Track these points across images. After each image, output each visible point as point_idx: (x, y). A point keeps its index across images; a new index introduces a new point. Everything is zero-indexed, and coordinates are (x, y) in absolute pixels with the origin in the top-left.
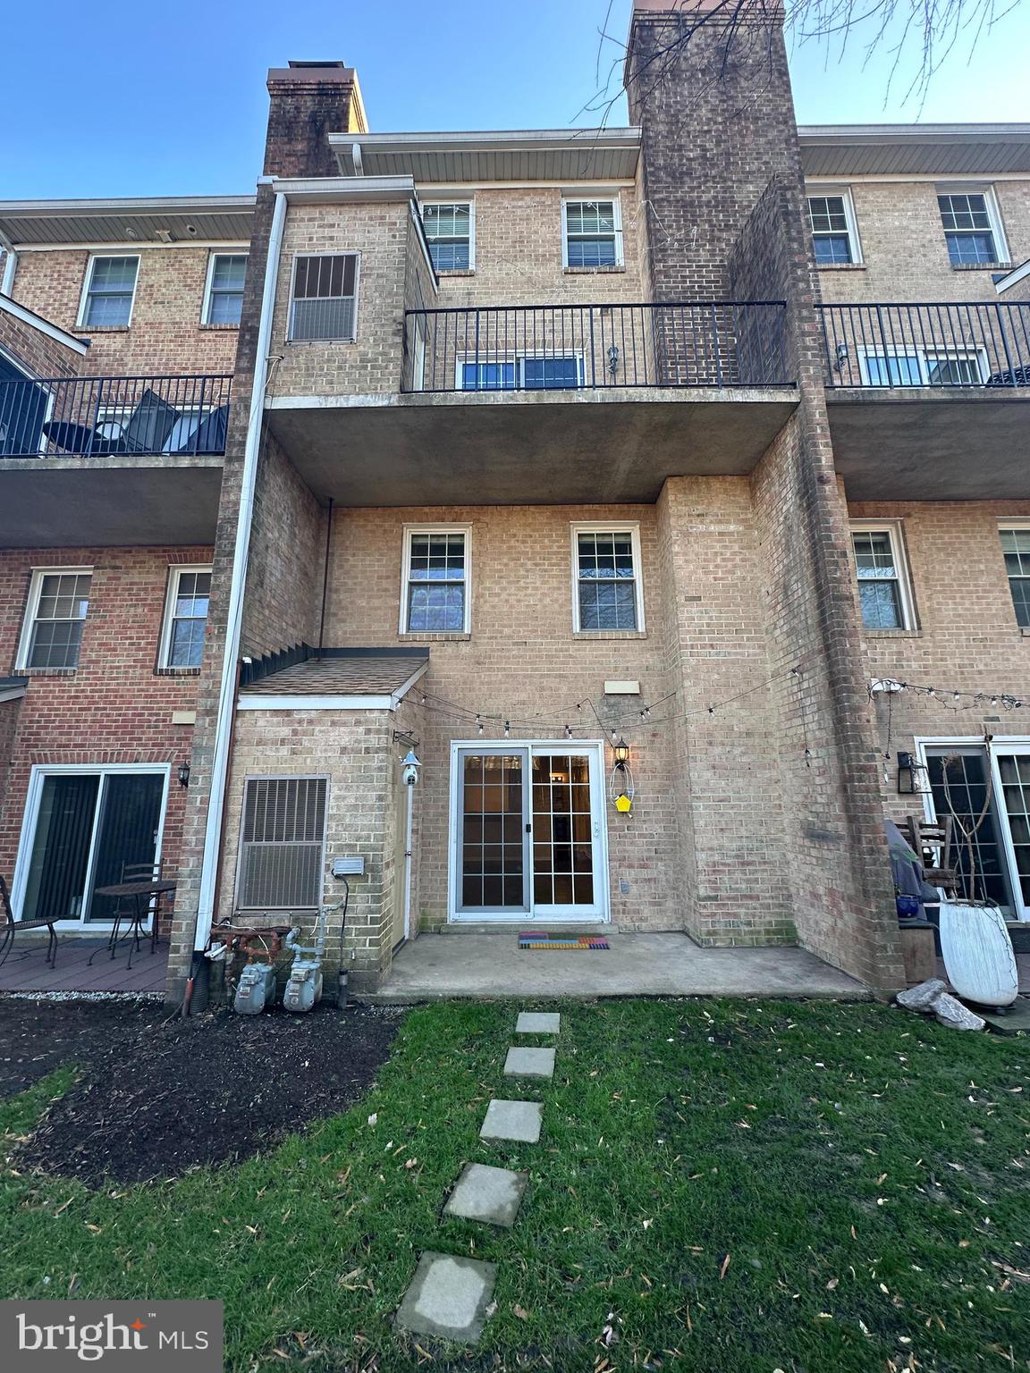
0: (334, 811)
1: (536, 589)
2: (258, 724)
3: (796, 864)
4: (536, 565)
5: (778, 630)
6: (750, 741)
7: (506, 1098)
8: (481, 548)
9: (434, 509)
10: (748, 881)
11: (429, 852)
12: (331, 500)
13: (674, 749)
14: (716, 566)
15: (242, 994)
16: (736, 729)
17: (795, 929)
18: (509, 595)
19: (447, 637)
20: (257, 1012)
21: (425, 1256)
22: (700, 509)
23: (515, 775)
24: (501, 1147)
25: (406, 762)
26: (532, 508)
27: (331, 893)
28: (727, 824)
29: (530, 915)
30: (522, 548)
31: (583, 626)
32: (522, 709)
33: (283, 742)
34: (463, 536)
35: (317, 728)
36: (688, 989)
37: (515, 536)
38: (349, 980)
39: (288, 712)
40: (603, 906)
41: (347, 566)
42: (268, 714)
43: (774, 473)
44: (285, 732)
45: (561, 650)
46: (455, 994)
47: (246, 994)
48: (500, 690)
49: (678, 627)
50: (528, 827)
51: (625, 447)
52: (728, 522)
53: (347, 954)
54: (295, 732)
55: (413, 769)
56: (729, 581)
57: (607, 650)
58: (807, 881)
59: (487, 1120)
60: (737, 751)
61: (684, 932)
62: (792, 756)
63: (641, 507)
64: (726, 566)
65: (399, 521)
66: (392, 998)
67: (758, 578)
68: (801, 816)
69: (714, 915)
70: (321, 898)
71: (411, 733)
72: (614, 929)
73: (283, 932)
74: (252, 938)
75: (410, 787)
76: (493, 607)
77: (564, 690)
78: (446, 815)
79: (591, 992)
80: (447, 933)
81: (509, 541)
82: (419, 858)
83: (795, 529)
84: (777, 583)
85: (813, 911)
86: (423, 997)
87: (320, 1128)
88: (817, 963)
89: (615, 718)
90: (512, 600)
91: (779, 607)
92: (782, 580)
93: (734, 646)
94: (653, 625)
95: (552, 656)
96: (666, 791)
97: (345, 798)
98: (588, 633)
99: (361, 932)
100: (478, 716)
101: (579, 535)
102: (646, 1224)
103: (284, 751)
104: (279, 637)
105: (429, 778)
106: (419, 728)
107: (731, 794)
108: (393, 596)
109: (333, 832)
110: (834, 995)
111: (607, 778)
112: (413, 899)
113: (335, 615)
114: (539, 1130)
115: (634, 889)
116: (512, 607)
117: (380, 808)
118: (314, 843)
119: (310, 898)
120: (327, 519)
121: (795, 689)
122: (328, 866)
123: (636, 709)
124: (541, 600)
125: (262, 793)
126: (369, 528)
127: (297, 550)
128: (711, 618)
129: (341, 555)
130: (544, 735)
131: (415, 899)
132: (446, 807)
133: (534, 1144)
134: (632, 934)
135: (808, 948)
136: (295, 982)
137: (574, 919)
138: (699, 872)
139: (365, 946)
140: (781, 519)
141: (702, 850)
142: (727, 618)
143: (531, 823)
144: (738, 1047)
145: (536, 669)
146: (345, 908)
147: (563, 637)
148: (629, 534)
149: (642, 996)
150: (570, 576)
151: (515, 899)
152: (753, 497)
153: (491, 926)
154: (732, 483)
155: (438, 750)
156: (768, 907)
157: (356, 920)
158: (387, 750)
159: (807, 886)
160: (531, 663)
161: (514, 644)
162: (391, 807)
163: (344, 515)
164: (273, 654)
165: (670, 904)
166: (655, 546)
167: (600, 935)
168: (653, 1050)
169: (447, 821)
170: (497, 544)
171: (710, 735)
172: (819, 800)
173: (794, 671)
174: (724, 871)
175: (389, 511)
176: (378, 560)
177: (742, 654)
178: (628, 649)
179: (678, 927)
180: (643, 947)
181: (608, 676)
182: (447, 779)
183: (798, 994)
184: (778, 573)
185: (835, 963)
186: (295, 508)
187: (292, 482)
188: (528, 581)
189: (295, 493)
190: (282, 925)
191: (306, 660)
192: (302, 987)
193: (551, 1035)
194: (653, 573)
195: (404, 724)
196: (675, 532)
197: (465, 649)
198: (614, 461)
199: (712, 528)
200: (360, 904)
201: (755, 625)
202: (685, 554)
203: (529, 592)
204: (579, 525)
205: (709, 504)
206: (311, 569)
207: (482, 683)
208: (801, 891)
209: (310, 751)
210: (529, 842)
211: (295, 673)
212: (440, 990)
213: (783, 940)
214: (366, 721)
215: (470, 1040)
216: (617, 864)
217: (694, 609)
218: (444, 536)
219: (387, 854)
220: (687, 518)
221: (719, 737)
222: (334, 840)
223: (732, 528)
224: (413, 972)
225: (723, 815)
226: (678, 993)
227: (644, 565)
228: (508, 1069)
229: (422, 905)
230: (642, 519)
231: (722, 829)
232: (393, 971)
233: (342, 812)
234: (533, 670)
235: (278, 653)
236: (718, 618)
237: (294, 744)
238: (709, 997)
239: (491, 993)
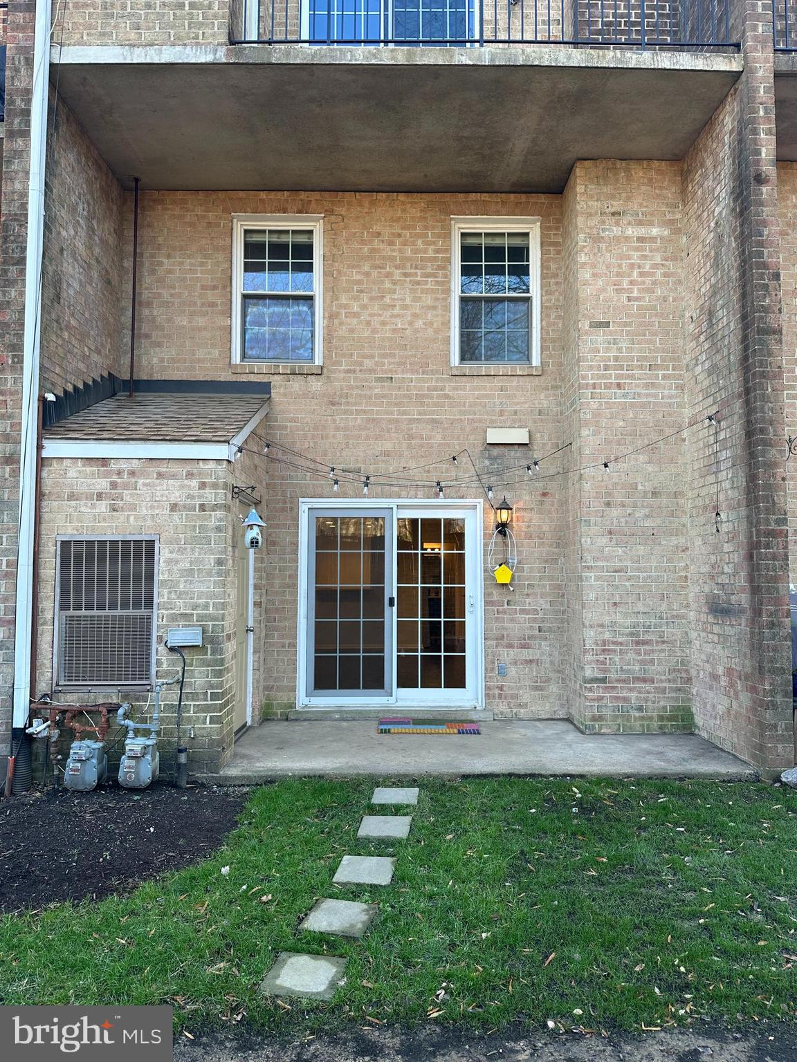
0: (166, 577)
1: (405, 307)
2: (68, 475)
3: (697, 643)
4: (406, 275)
5: (700, 367)
6: (655, 502)
7: (359, 855)
8: (335, 251)
9: (272, 195)
10: (642, 662)
11: (276, 629)
12: (137, 180)
13: (567, 511)
14: (631, 283)
15: (72, 770)
16: (640, 487)
17: (693, 715)
18: (372, 315)
19: (293, 369)
20: (89, 788)
21: (283, 955)
22: (616, 205)
23: (378, 542)
24: (354, 888)
25: (248, 522)
26: (402, 197)
27: (165, 667)
28: (621, 597)
29: (392, 700)
30: (387, 251)
31: (463, 358)
32: (385, 462)
33: (100, 496)
34: (311, 232)
35: (141, 482)
36: (560, 768)
37: (379, 234)
38: (188, 758)
39: (104, 461)
40: (477, 691)
41: (161, 271)
42: (80, 463)
43: (709, 162)
44: (102, 484)
45: (435, 389)
46: (306, 773)
47: (77, 770)
48: (359, 437)
49: (579, 360)
50: (391, 600)
51: (522, 121)
52: (651, 224)
53: (185, 731)
54: (114, 485)
55: (256, 529)
56: (646, 302)
57: (491, 389)
58: (708, 661)
59: (339, 870)
60: (639, 514)
61: (568, 720)
62: (702, 520)
63: (543, 198)
64: (644, 283)
65: (227, 211)
66: (236, 778)
67: (682, 299)
68: (707, 589)
69: (600, 698)
70: (153, 672)
71: (253, 488)
72: (490, 716)
73: (113, 709)
74: (78, 714)
75: (252, 551)
76: (352, 331)
77: (437, 439)
78: (294, 586)
79: (455, 771)
80: (296, 720)
81: (371, 242)
82: (263, 635)
83: (726, 240)
84: (702, 306)
85: (711, 694)
86: (270, 776)
87: (174, 877)
88: (711, 748)
89: (498, 473)
90: (376, 322)
91: (702, 338)
92: (707, 304)
93: (646, 386)
94: (550, 357)
95: (423, 396)
96: (555, 561)
97: (177, 562)
98: (470, 367)
99: (200, 709)
100: (333, 470)
101: (463, 234)
102: (484, 935)
103: (103, 507)
104: (82, 366)
105: (274, 543)
106: (262, 485)
107: (629, 564)
108: (223, 313)
109: (165, 599)
110: (717, 775)
111: (486, 545)
112: (256, 682)
113: (148, 336)
114: (390, 876)
115: (512, 672)
116: (374, 331)
117: (219, 573)
118: (143, 612)
119: (141, 672)
120: (131, 205)
121: (712, 439)
122: (160, 638)
123: (524, 463)
124: (411, 323)
125: (78, 556)
126: (188, 219)
127: (97, 250)
128: (620, 349)
129: (153, 256)
130: (412, 493)
131: (258, 682)
132: (295, 577)
133: (385, 886)
134: (508, 721)
135: (704, 734)
136: (130, 757)
137: (444, 704)
138: (586, 651)
139: (205, 723)
140: (712, 225)
141: (591, 627)
142: (640, 351)
143: (395, 595)
144: (602, 817)
145: (404, 413)
146: (181, 684)
147: (437, 372)
148: (527, 234)
149: (510, 775)
150: (448, 291)
151: (375, 681)
152: (684, 191)
153: (346, 712)
154: (658, 171)
155: (283, 510)
156: (664, 690)
157: (194, 696)
158: (226, 508)
159: (708, 666)
160: (397, 405)
161: (379, 380)
162: (232, 574)
163: (155, 201)
164: (75, 388)
165: (554, 689)
166: (558, 253)
167: (472, 722)
168: (512, 818)
169: (295, 593)
170: (356, 245)
171: (609, 494)
172: (726, 570)
173: (710, 418)
174: (615, 651)
175: (214, 196)
176: (202, 264)
177: (655, 396)
178: (517, 388)
179: (561, 714)
180: (519, 733)
181: (492, 421)
182: (295, 544)
183: (678, 774)
184: (704, 295)
185: (727, 747)
186: (92, 193)
187: (87, 158)
188: (396, 296)
189: (90, 173)
190: (110, 701)
191: (114, 394)
192: (137, 763)
193: (408, 806)
194: (554, 288)
195: (243, 477)
196: (582, 236)
197: (315, 385)
198: (508, 139)
199: (629, 231)
200: (199, 678)
201: (674, 359)
202: (594, 266)
203: (396, 311)
204: (465, 221)
205: (629, 198)
206: (114, 276)
207: (337, 429)
208: (702, 672)
209: (133, 507)
210: (392, 618)
211: (103, 410)
212: (289, 770)
213: (678, 727)
214: (200, 474)
215: (322, 812)
216: (494, 643)
217: (600, 337)
218: (287, 232)
219: (228, 624)
220: (598, 218)
221: (618, 498)
222: (167, 609)
223: (655, 231)
224: (259, 755)
225: (617, 587)
226: (549, 772)
227: (543, 277)
228: (362, 833)
229: (266, 688)
230: (545, 215)
231: (615, 604)
232: (235, 755)
233: (175, 577)
234: (400, 413)
235: (81, 387)
236: (629, 350)
237: (113, 498)
238: (582, 776)
239: (346, 772)
